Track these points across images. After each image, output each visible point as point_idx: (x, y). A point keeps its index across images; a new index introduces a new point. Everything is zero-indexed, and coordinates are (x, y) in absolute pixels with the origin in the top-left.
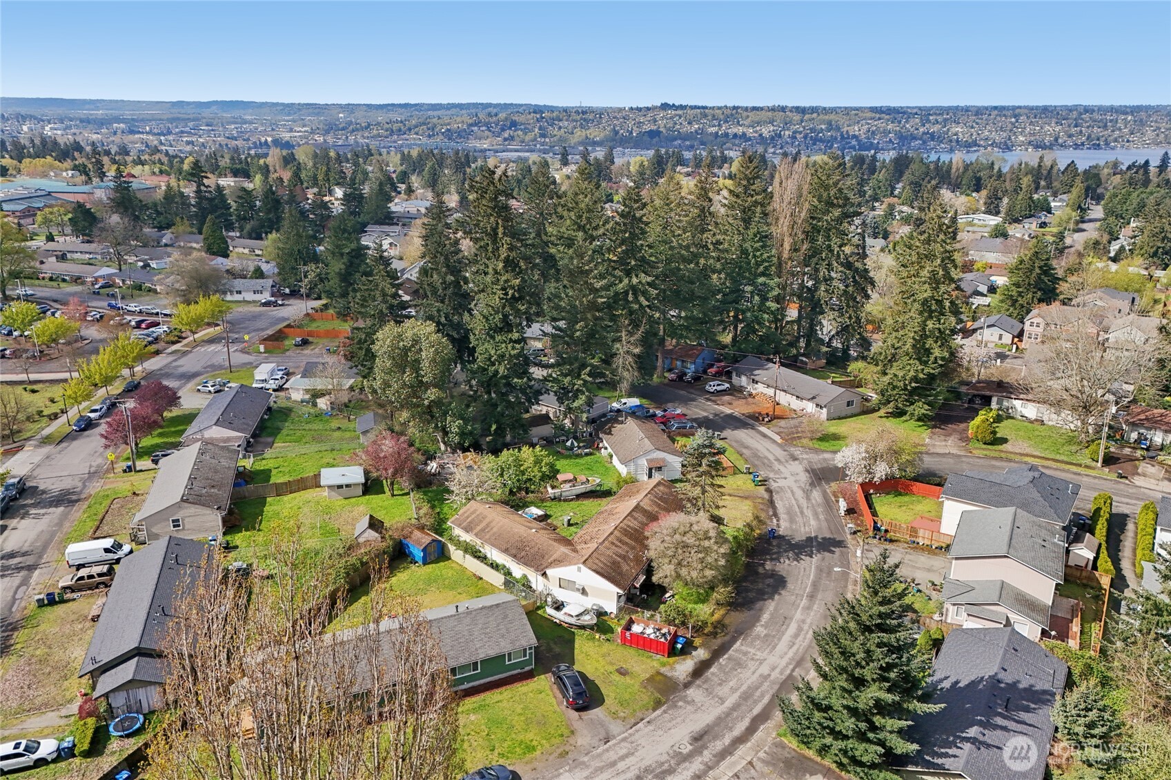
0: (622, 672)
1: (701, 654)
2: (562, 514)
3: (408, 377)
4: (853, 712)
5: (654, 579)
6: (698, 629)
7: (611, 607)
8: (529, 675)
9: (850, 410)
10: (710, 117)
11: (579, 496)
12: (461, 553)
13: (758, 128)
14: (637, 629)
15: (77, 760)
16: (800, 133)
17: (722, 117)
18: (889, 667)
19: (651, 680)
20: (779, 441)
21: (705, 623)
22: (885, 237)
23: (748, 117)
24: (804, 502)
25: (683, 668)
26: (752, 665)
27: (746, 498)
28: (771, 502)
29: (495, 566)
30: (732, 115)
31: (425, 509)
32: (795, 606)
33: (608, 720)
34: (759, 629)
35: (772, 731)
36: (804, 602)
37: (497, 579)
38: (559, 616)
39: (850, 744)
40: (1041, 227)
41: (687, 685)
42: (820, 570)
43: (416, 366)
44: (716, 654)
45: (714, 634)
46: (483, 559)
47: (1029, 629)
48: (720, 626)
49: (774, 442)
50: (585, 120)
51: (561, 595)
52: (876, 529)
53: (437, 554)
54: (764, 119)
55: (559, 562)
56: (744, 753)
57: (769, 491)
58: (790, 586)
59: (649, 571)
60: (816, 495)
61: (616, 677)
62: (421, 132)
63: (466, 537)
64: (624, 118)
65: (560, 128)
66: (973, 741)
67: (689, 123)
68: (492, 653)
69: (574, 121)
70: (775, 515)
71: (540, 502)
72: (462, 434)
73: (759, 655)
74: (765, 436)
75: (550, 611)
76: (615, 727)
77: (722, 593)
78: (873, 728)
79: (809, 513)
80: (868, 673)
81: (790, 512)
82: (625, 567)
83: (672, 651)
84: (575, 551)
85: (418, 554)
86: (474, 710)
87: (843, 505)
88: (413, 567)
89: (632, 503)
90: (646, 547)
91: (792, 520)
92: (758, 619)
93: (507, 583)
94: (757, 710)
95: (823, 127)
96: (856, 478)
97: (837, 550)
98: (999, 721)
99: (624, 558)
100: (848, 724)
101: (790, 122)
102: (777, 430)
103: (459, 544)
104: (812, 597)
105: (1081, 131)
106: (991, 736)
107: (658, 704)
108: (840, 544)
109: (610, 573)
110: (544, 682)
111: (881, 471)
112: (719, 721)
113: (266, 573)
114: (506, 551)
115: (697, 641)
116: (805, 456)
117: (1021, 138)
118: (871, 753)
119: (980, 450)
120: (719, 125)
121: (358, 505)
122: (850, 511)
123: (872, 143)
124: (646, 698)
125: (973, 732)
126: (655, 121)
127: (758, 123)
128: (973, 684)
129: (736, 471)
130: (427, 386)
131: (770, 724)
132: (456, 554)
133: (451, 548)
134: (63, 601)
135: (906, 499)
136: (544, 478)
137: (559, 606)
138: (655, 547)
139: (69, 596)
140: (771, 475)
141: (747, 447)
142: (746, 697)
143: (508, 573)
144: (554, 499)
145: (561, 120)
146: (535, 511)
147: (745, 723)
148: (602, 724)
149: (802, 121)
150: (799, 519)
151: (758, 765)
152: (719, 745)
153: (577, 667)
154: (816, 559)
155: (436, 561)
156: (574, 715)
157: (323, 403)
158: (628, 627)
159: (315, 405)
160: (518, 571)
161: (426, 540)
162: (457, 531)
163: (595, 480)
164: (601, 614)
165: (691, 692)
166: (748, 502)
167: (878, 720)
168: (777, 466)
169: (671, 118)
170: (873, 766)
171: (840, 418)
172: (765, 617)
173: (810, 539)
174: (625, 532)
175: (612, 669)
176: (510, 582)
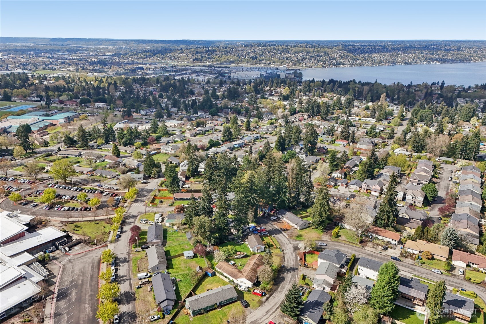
0: (253, 300)
1: (268, 296)
2: (239, 263)
3: (202, 230)
4: (290, 307)
5: (259, 280)
6: (267, 291)
7: (250, 286)
8: (236, 301)
9: (306, 227)
10: (277, 50)
11: (242, 258)
12: (219, 274)
13: (296, 55)
14: (255, 291)
15: (161, 319)
16: (313, 57)
17: (282, 50)
18: (296, 301)
19: (258, 301)
20: (287, 237)
21: (268, 289)
22: (333, 135)
23: (292, 49)
24: (291, 257)
25: (264, 298)
26: (277, 298)
27: (278, 256)
28: (284, 257)
29: (226, 277)
30: (286, 49)
31: (209, 263)
32: (286, 284)
33: (251, 309)
34: (279, 290)
35: (279, 310)
36: (288, 283)
37: (227, 280)
38: (240, 289)
39: (290, 313)
40: (389, 123)
41: (265, 302)
42: (292, 275)
43: (204, 228)
44: (271, 295)
45: (270, 291)
46: (223, 275)
47: (328, 289)
48: (271, 289)
49: (286, 237)
50: (226, 51)
51: (241, 284)
52: (305, 265)
53: (214, 274)
54: (299, 51)
55: (240, 277)
56: (274, 314)
57: (284, 254)
58: (286, 279)
59: (258, 278)
60: (294, 255)
61: (252, 301)
62: (159, 56)
63: (219, 270)
64: (242, 50)
65: (216, 54)
66: (310, 312)
67: (269, 53)
68: (230, 297)
69: (222, 51)
70: (285, 261)
71: (233, 259)
72: (214, 242)
73: (278, 295)
74: (284, 236)
75: (238, 287)
76: (252, 310)
77: (272, 283)
78: (294, 310)
79: (291, 260)
80: (293, 301)
81: (288, 260)
82: (253, 278)
83: (262, 296)
84: (243, 275)
85: (210, 275)
86: (227, 308)
87: (299, 258)
88: (209, 277)
89: (254, 261)
90: (257, 273)
91: (288, 262)
92: (278, 287)
93: (229, 281)
94: (277, 307)
95: (322, 54)
96: (302, 251)
97: (296, 271)
98: (315, 308)
99: (252, 276)
100: (290, 310)
101: (309, 52)
102: (287, 233)
103: (218, 272)
104: (290, 282)
105: (423, 56)
106: (313, 311)
107: (260, 306)
108: (297, 269)
109: (250, 280)
110: (239, 302)
111: (308, 249)
112: (271, 309)
113: (179, 280)
114: (229, 274)
115: (267, 293)
116: (293, 242)
117: (400, 59)
118: (293, 314)
119: (334, 239)
120: (281, 53)
121: (193, 261)
122: (301, 259)
123: (341, 62)
124: (257, 305)
125: (310, 310)
126: (255, 51)
127: (296, 52)
128: (313, 301)
129: (277, 248)
130: (206, 232)
131: (279, 309)
132: (218, 274)
133: (217, 273)
134: (141, 287)
135: (313, 255)
136: (234, 253)
137: (240, 287)
138: (258, 274)
139: (142, 286)
140: (285, 249)
141: (280, 240)
142: (275, 304)
143: (229, 279)
144: (236, 258)
145: (216, 51)
146: (233, 262)
147: (275, 309)
148: (250, 310)
149: (314, 52)
150: (289, 262)
151: (277, 316)
152: (270, 313)
153: (245, 299)
154: (292, 273)
155: (213, 276)
156: (245, 308)
157: (175, 228)
158: (254, 291)
159: (173, 228)
160: (231, 278)
161: (212, 272)
162: (217, 269)
163: (245, 253)
164: (248, 288)
165: (266, 303)
166: (279, 257)
167: (294, 309)
168: (286, 246)
169: (261, 50)
170: (293, 316)
171: (303, 229)
172: (280, 287)
173: (291, 268)
174: (253, 269)
175: (251, 299)
176: (230, 281)
